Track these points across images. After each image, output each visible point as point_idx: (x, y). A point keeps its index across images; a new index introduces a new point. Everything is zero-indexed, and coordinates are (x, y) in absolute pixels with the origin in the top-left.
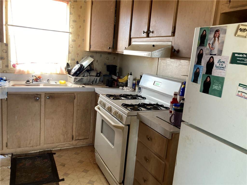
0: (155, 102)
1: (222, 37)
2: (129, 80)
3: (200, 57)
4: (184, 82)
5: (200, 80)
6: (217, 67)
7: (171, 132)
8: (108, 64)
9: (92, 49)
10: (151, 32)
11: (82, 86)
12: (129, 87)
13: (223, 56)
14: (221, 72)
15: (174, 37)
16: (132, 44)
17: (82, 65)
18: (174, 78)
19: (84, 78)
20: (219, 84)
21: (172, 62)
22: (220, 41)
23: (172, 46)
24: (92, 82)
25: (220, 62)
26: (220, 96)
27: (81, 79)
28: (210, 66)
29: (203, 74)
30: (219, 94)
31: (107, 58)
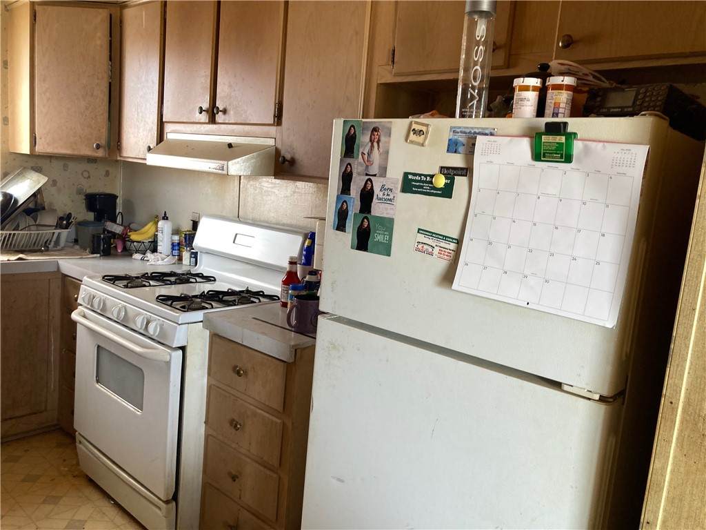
0: (242, 287)
1: (386, 142)
2: (159, 234)
3: (346, 178)
4: (308, 234)
5: (350, 224)
6: (380, 199)
7: (293, 346)
8: (89, 191)
9: (39, 149)
10: (221, 111)
11: (18, 257)
12: (161, 253)
13: (388, 178)
14: (386, 209)
15: (279, 127)
16: (168, 137)
17: (11, 196)
18: (284, 225)
19: (21, 232)
20: (384, 231)
21: (274, 187)
22: (381, 150)
23: (276, 148)
24: (46, 245)
25: (385, 189)
26: (388, 253)
27: (9, 238)
28: (367, 197)
29: (355, 214)
30: (386, 250)
31: (86, 174)
